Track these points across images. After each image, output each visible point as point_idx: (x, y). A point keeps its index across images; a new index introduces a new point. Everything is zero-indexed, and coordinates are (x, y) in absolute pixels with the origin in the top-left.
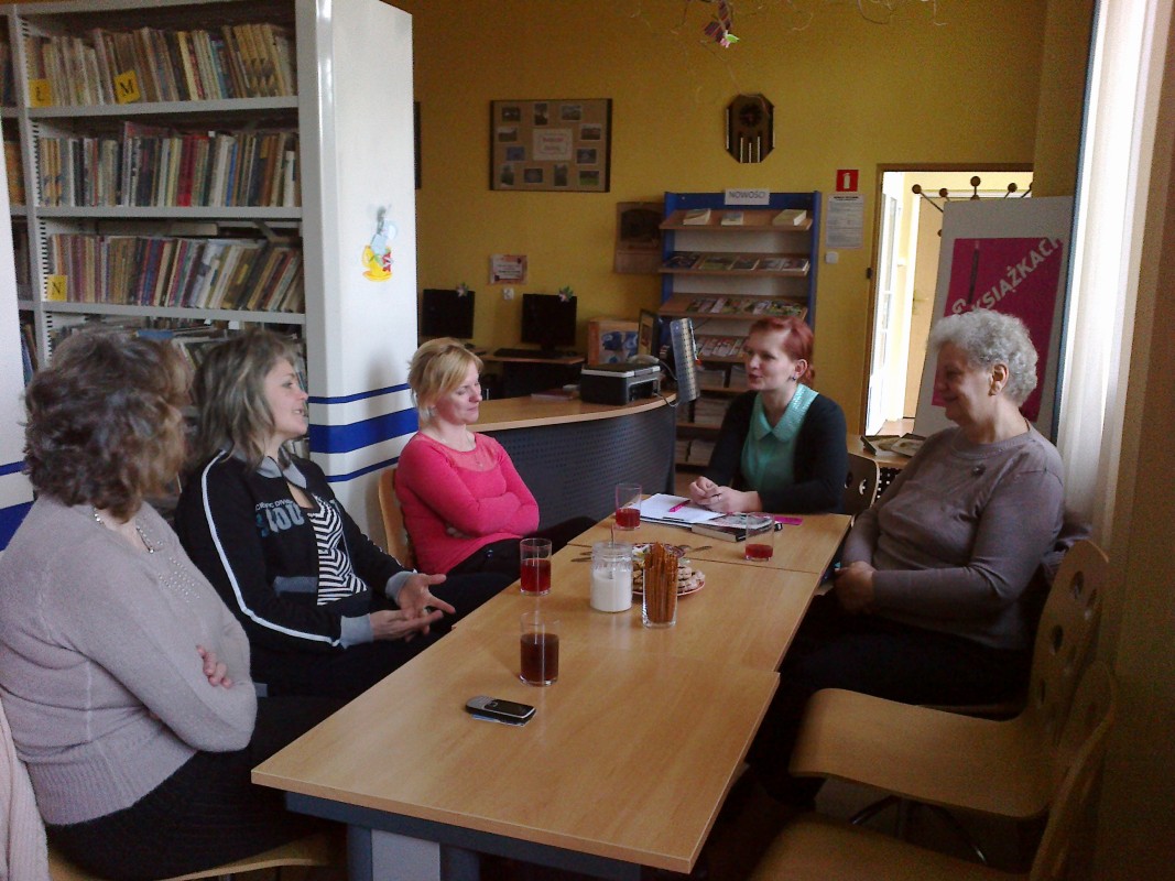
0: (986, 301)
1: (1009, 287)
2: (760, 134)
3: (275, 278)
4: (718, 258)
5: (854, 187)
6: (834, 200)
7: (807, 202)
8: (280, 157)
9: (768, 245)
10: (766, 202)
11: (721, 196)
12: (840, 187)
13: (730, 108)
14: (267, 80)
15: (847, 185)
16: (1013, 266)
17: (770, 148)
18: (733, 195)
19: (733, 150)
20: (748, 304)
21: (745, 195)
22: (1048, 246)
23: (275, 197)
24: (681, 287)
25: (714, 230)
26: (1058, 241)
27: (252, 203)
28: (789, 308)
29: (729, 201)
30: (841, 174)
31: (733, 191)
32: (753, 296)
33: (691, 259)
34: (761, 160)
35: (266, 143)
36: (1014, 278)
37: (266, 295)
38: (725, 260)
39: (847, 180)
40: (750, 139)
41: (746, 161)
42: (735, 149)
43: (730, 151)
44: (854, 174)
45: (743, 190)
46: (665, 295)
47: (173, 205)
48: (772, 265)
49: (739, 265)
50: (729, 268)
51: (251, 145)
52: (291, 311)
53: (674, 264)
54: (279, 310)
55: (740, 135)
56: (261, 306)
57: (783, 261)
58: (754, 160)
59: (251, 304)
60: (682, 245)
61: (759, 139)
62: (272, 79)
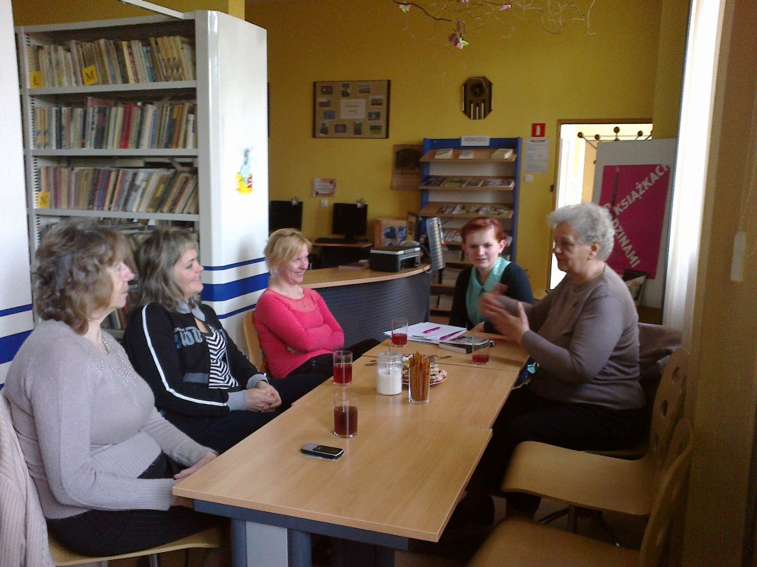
0: (623, 204)
1: (637, 196)
2: (484, 101)
3: (181, 193)
4: (457, 180)
5: (542, 134)
6: (531, 143)
7: (513, 144)
8: (185, 119)
9: (488, 171)
10: (487, 144)
11: (459, 141)
12: (534, 134)
13: (465, 85)
14: (178, 70)
15: (538, 133)
16: (640, 182)
17: (490, 110)
18: (466, 140)
19: (466, 112)
20: (476, 209)
21: (473, 140)
22: (661, 170)
23: (181, 142)
24: (433, 198)
25: (455, 162)
26: (667, 166)
27: (167, 146)
28: (502, 211)
29: (464, 144)
30: (534, 126)
31: (466, 137)
32: (478, 204)
33: (440, 180)
34: (484, 117)
35: (176, 110)
36: (640, 190)
37: (175, 203)
38: (461, 180)
39: (539, 130)
40: (478, 105)
41: (475, 118)
42: (468, 111)
43: (465, 112)
44: (543, 126)
45: (472, 137)
46: (424, 203)
47: (117, 148)
48: (491, 183)
49: (470, 184)
50: (464, 185)
51: (167, 111)
52: (189, 213)
53: (429, 184)
54: (182, 212)
55: (471, 102)
56: (171, 211)
57: (498, 181)
58: (480, 118)
59: (166, 209)
60: (434, 172)
61: (483, 104)
62: (180, 70)
